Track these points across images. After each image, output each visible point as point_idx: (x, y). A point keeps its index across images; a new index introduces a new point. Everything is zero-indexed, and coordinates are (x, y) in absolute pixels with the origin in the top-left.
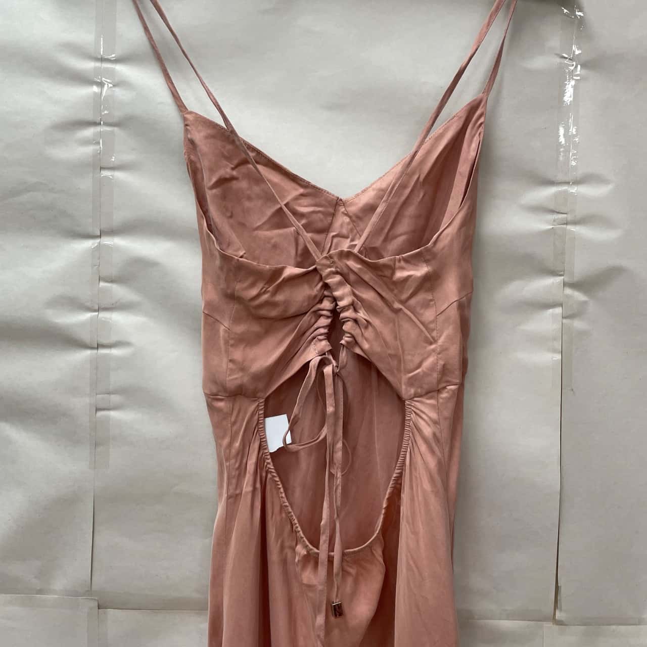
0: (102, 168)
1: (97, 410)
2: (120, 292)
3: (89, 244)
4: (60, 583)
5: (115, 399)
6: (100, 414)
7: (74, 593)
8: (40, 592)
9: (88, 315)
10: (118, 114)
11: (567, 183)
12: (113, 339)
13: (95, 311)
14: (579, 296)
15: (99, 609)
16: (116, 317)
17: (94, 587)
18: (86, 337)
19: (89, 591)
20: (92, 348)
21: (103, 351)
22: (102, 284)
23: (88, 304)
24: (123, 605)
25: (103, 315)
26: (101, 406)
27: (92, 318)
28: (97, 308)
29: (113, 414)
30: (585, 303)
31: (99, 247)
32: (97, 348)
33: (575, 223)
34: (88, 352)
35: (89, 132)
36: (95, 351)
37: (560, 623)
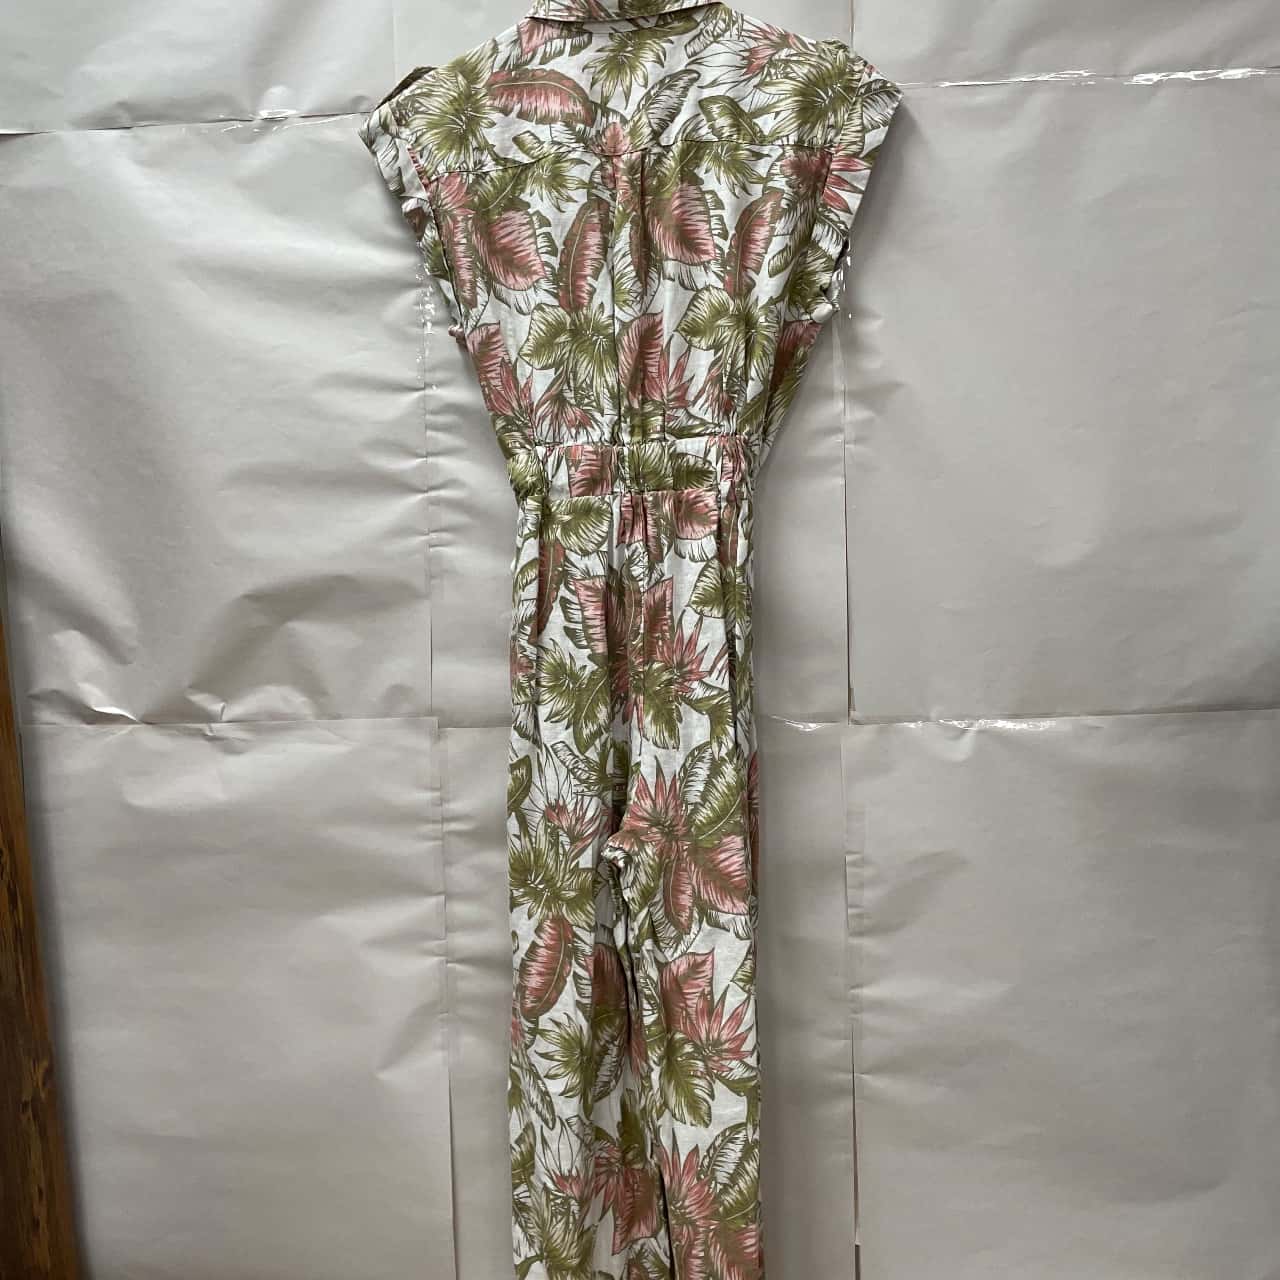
2: (445, 439)
3: (416, 395)
5: (445, 536)
6: (432, 550)
7: (417, 715)
8: (386, 716)
9: (420, 460)
12: (439, 480)
13: (423, 457)
15: (440, 727)
16: (442, 461)
17: (435, 708)
18: (417, 482)
19: (430, 711)
20: (423, 491)
21: (433, 494)
22: (429, 433)
23: (418, 451)
24: (458, 725)
25: (431, 460)
27: (421, 464)
28: (425, 453)
29: (443, 549)
31: (424, 399)
32: (427, 491)
34: (420, 496)
36: (425, 495)
37: (856, 722)
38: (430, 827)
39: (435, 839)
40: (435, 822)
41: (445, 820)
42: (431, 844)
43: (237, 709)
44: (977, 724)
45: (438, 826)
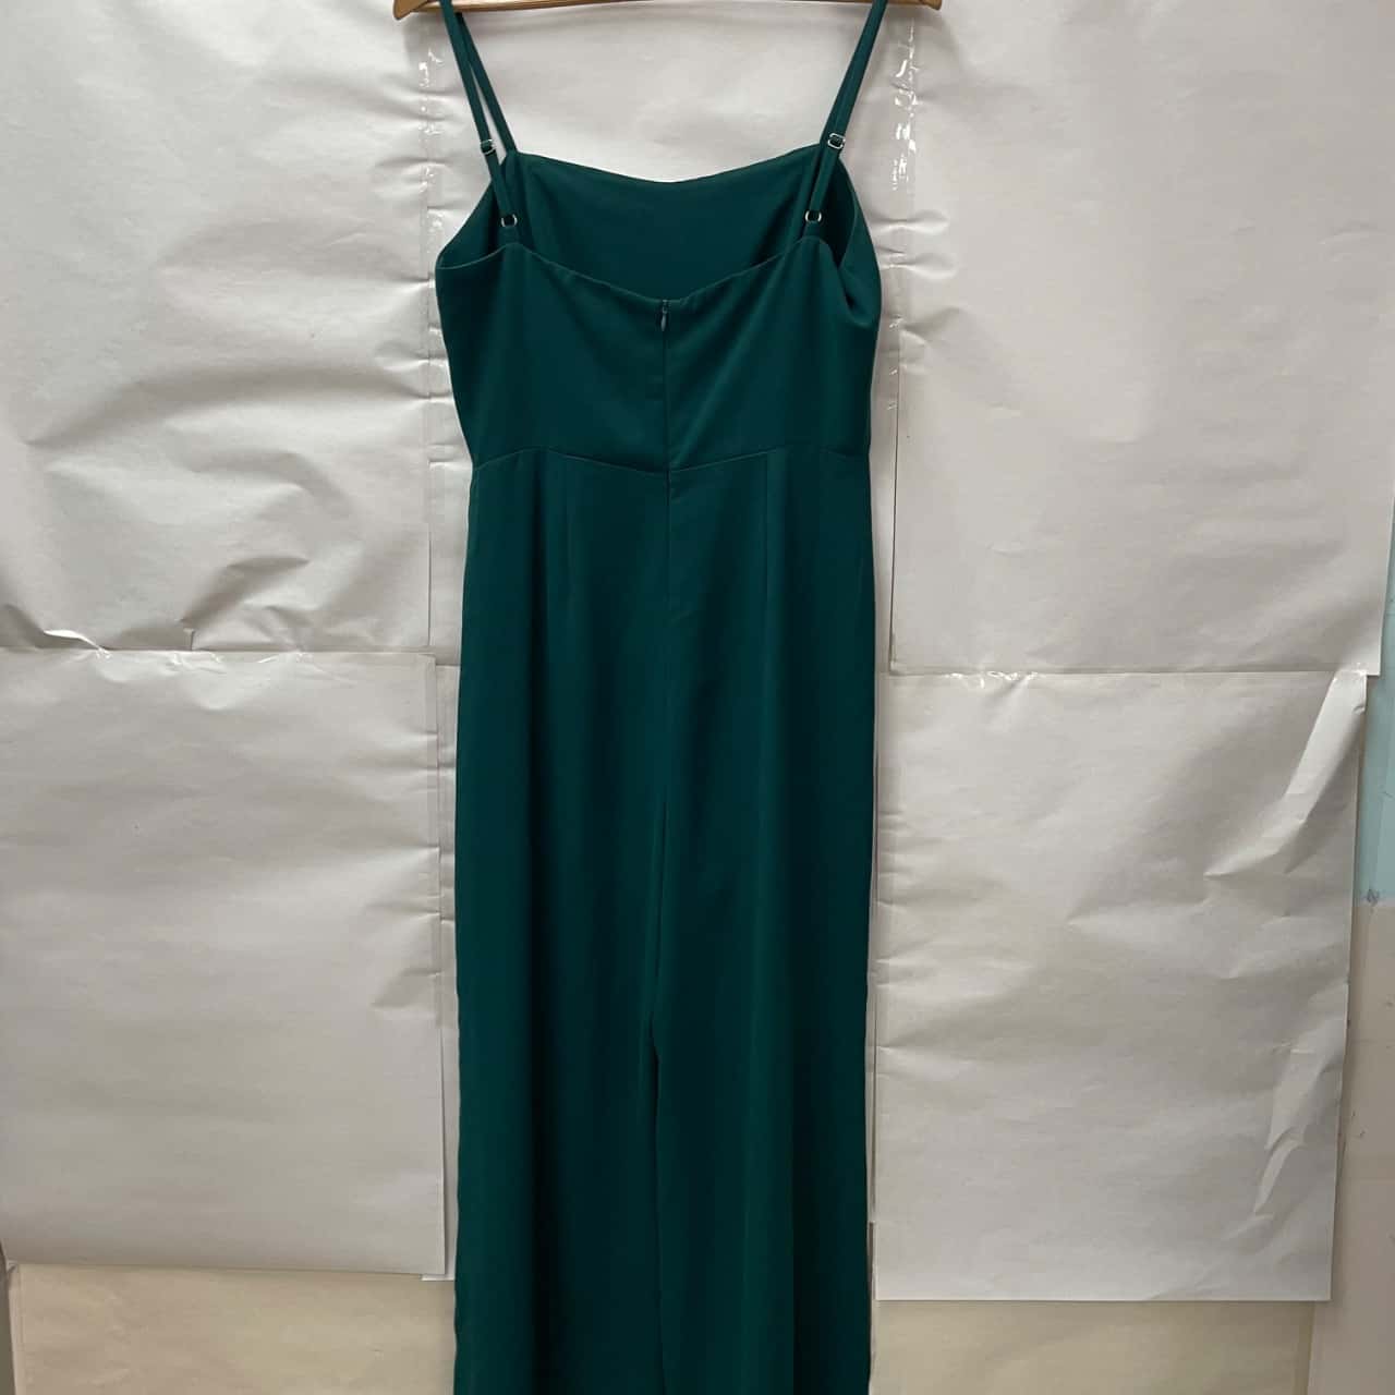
0: (429, 208)
3: (417, 287)
4: (397, 640)
6: (433, 465)
8: (377, 649)
9: (420, 363)
10: (445, 150)
11: (904, 221)
12: (443, 386)
13: (425, 358)
14: (919, 340)
15: (437, 664)
17: (432, 644)
18: (419, 387)
19: (426, 649)
20: (425, 397)
21: (434, 401)
22: (432, 331)
23: (419, 352)
25: (434, 362)
26: (435, 456)
27: (423, 366)
28: (427, 354)
29: (446, 465)
30: (923, 346)
32: (429, 397)
33: (910, 263)
34: (422, 402)
35: (416, 169)
36: (427, 401)
37: (896, 673)
38: (425, 773)
39: (430, 786)
40: (430, 768)
42: (427, 792)
43: (208, 637)
44: (1028, 678)
45: (434, 773)
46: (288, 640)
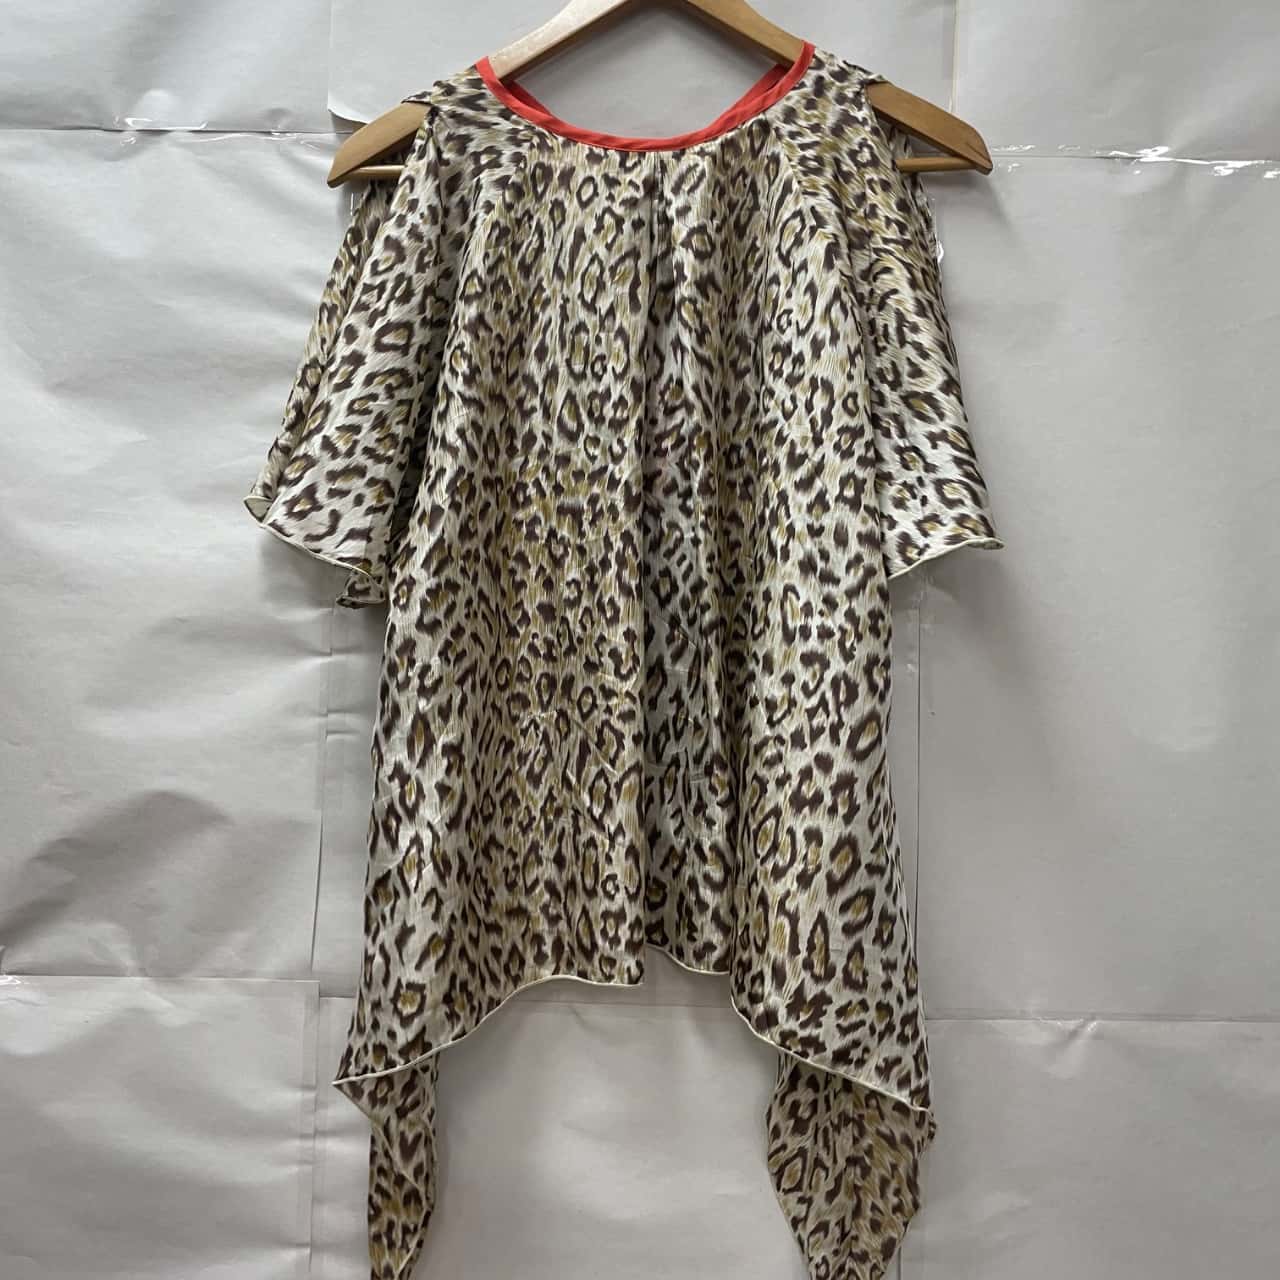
1: (329, 732)
4: (271, 962)
6: (330, 738)
7: (288, 976)
8: (245, 974)
9: (320, 610)
15: (320, 997)
17: (316, 967)
20: (323, 653)
24: (348, 994)
26: (332, 727)
27: (324, 615)
28: (330, 601)
29: (348, 738)
30: (949, 604)
32: (329, 654)
34: (319, 660)
36: (327, 658)
38: (297, 1143)
39: (302, 1162)
40: (303, 1136)
41: (319, 1133)
42: (295, 1169)
43: (24, 956)
44: (1093, 1024)
45: (309, 1144)
46: (128, 962)
